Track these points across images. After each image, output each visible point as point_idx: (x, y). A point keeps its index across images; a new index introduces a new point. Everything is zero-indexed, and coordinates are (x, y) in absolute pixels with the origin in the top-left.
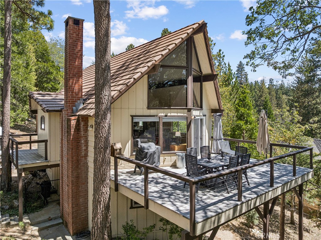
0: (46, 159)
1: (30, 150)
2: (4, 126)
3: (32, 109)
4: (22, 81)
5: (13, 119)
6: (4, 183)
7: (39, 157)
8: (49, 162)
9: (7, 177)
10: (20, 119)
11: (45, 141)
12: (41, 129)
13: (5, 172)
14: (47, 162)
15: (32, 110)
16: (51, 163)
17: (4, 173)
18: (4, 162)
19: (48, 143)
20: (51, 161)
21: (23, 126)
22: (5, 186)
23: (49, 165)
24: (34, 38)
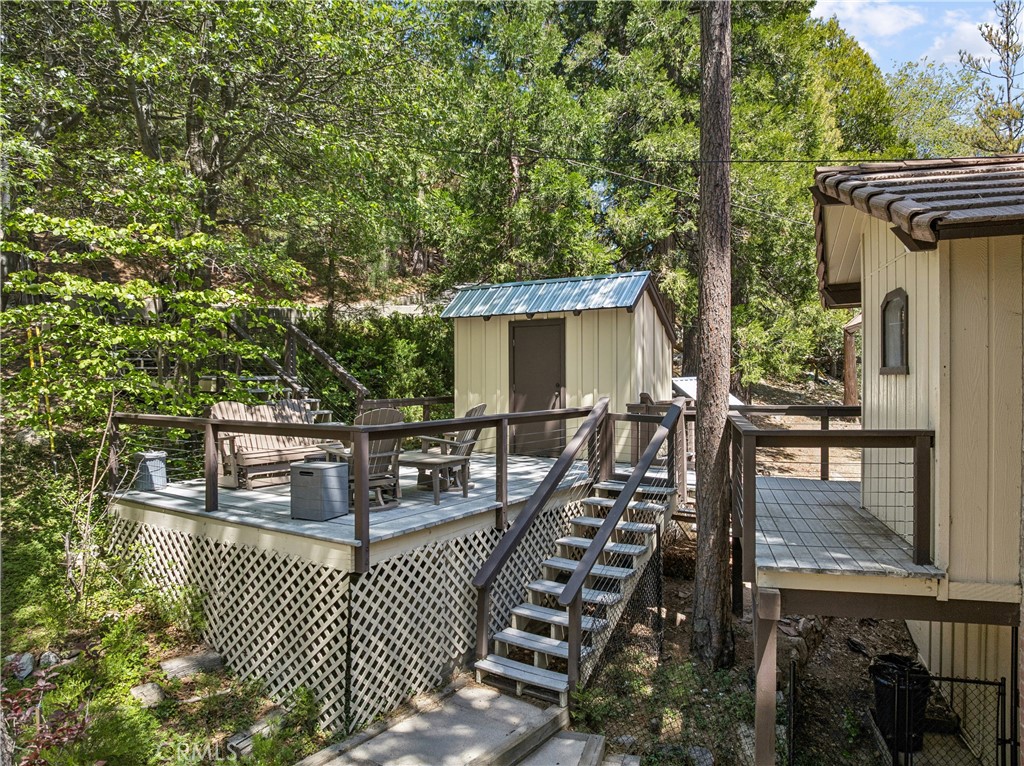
0: (922, 553)
1: (824, 486)
2: (706, 356)
3: (832, 281)
4: (789, 202)
5: (762, 354)
6: (706, 622)
7: (870, 529)
8: (945, 582)
9: (715, 600)
10: (787, 355)
11: (920, 442)
12: (882, 373)
13: (708, 570)
14: (930, 577)
15: (835, 286)
16: (959, 592)
17: (705, 575)
18: (705, 524)
19: (940, 455)
20: (957, 572)
21: (800, 395)
22: (711, 639)
23: (942, 597)
24: (833, 68)
